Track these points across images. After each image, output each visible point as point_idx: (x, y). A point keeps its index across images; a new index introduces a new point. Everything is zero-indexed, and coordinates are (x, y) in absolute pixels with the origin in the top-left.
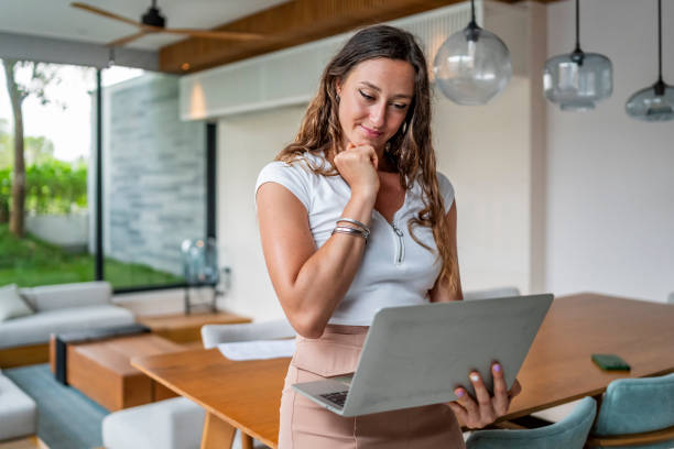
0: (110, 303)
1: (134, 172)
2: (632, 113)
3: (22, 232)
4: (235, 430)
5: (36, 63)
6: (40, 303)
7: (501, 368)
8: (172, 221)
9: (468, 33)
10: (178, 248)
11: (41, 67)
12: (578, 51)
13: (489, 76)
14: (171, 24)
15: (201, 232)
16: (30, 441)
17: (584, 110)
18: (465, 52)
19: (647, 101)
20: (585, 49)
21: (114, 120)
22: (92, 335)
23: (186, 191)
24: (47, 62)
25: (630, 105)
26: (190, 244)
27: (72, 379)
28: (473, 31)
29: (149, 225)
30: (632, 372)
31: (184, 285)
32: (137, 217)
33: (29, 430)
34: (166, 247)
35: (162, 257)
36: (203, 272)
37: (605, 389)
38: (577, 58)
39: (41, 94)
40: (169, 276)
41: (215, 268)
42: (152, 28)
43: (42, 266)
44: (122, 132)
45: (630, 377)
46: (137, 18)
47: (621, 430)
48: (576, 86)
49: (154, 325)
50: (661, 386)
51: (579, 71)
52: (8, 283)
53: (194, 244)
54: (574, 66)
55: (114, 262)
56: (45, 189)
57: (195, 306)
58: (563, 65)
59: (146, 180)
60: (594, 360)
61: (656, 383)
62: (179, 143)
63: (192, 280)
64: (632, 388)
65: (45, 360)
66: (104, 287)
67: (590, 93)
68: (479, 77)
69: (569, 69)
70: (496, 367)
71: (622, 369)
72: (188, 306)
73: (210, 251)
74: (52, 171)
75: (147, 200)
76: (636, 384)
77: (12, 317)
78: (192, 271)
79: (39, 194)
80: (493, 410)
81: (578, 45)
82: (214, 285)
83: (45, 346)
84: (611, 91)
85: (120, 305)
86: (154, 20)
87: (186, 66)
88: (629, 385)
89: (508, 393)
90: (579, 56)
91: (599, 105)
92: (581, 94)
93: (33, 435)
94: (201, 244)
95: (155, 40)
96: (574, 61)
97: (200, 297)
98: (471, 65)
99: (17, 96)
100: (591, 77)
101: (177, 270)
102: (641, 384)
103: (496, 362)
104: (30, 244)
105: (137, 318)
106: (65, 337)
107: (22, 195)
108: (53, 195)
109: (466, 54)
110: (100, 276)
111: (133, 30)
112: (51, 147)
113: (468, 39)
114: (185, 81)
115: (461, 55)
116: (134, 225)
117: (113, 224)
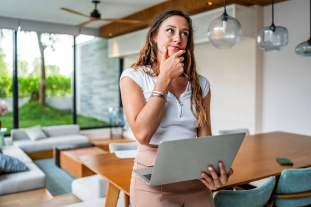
0: (78, 133)
1: (90, 79)
2: (298, 53)
3: (44, 104)
4: (120, 190)
5: (50, 34)
6: (50, 133)
7: (223, 164)
8: (106, 100)
9: (223, 17)
10: (107, 111)
11: (52, 35)
12: (273, 25)
13: (232, 36)
14: (103, 16)
15: (117, 104)
16: (42, 190)
17: (275, 51)
18: (222, 26)
19: (305, 48)
20: (276, 24)
21: (82, 57)
22: (71, 146)
23: (112, 87)
24: (55, 33)
25: (297, 49)
26: (113, 109)
27: (62, 165)
28: (225, 17)
29: (96, 101)
30: (294, 166)
31: (110, 126)
32: (91, 98)
33: (42, 185)
34: (104, 110)
35: (101, 115)
36: (118, 121)
37: (280, 173)
38: (272, 28)
39: (52, 47)
40: (104, 123)
41: (122, 119)
42: (94, 18)
43: (52, 118)
44: (84, 62)
45: (292, 168)
46: (89, 14)
47: (287, 191)
48: (272, 41)
49: (97, 143)
50: (305, 172)
51: (274, 35)
52: (37, 125)
53: (114, 110)
54: (271, 32)
55: (81, 117)
56: (54, 86)
57: (114, 135)
58: (266, 32)
59: (95, 82)
60: (278, 160)
61: (303, 171)
62: (108, 67)
63: (113, 124)
64: (293, 173)
65: (51, 157)
66: (77, 127)
67: (278, 44)
68: (227, 37)
69: (269, 33)
70: (220, 164)
71: (290, 165)
72: (112, 135)
73: (121, 112)
74: (57, 79)
75: (96, 90)
76: (294, 171)
77: (38, 139)
78: (113, 120)
79: (52, 88)
80: (220, 182)
81: (273, 22)
82: (122, 126)
83: (51, 151)
84: (287, 43)
85: (83, 135)
86: (96, 15)
87: (110, 35)
88: (291, 171)
89: (227, 174)
90: (273, 28)
91: (282, 49)
92: (274, 44)
93: (44, 188)
94: (117, 109)
95: (97, 24)
96: (271, 30)
97: (117, 131)
98: (224, 31)
99: (42, 47)
100: (279, 37)
101: (107, 120)
102: (297, 171)
103: (221, 162)
104: (47, 109)
105: (90, 140)
106: (59, 148)
107: (44, 88)
108: (57, 89)
109: (222, 27)
110: (75, 122)
111: (87, 19)
112: (59, 69)
113: (223, 20)
114: (110, 41)
115: (220, 27)
116: (90, 101)
117: (82, 101)
